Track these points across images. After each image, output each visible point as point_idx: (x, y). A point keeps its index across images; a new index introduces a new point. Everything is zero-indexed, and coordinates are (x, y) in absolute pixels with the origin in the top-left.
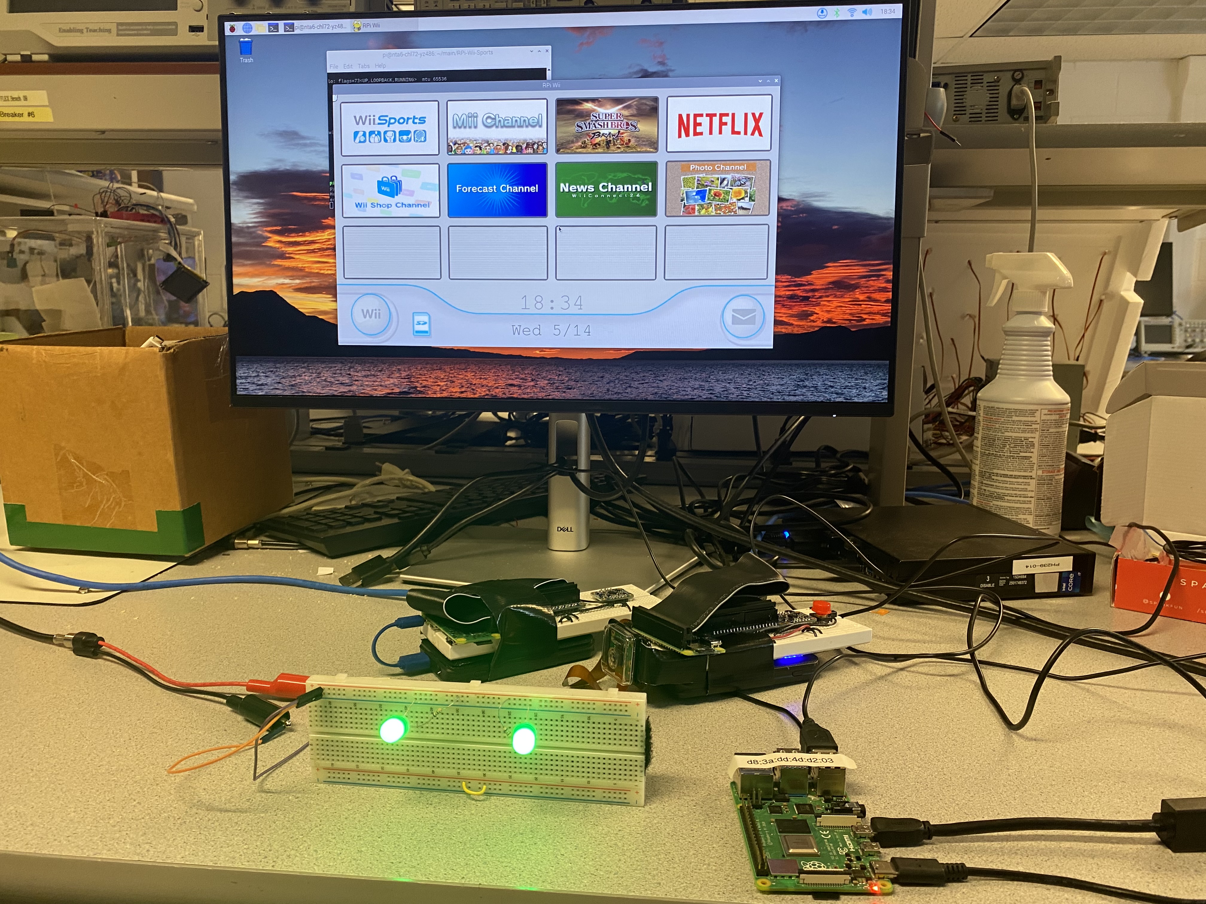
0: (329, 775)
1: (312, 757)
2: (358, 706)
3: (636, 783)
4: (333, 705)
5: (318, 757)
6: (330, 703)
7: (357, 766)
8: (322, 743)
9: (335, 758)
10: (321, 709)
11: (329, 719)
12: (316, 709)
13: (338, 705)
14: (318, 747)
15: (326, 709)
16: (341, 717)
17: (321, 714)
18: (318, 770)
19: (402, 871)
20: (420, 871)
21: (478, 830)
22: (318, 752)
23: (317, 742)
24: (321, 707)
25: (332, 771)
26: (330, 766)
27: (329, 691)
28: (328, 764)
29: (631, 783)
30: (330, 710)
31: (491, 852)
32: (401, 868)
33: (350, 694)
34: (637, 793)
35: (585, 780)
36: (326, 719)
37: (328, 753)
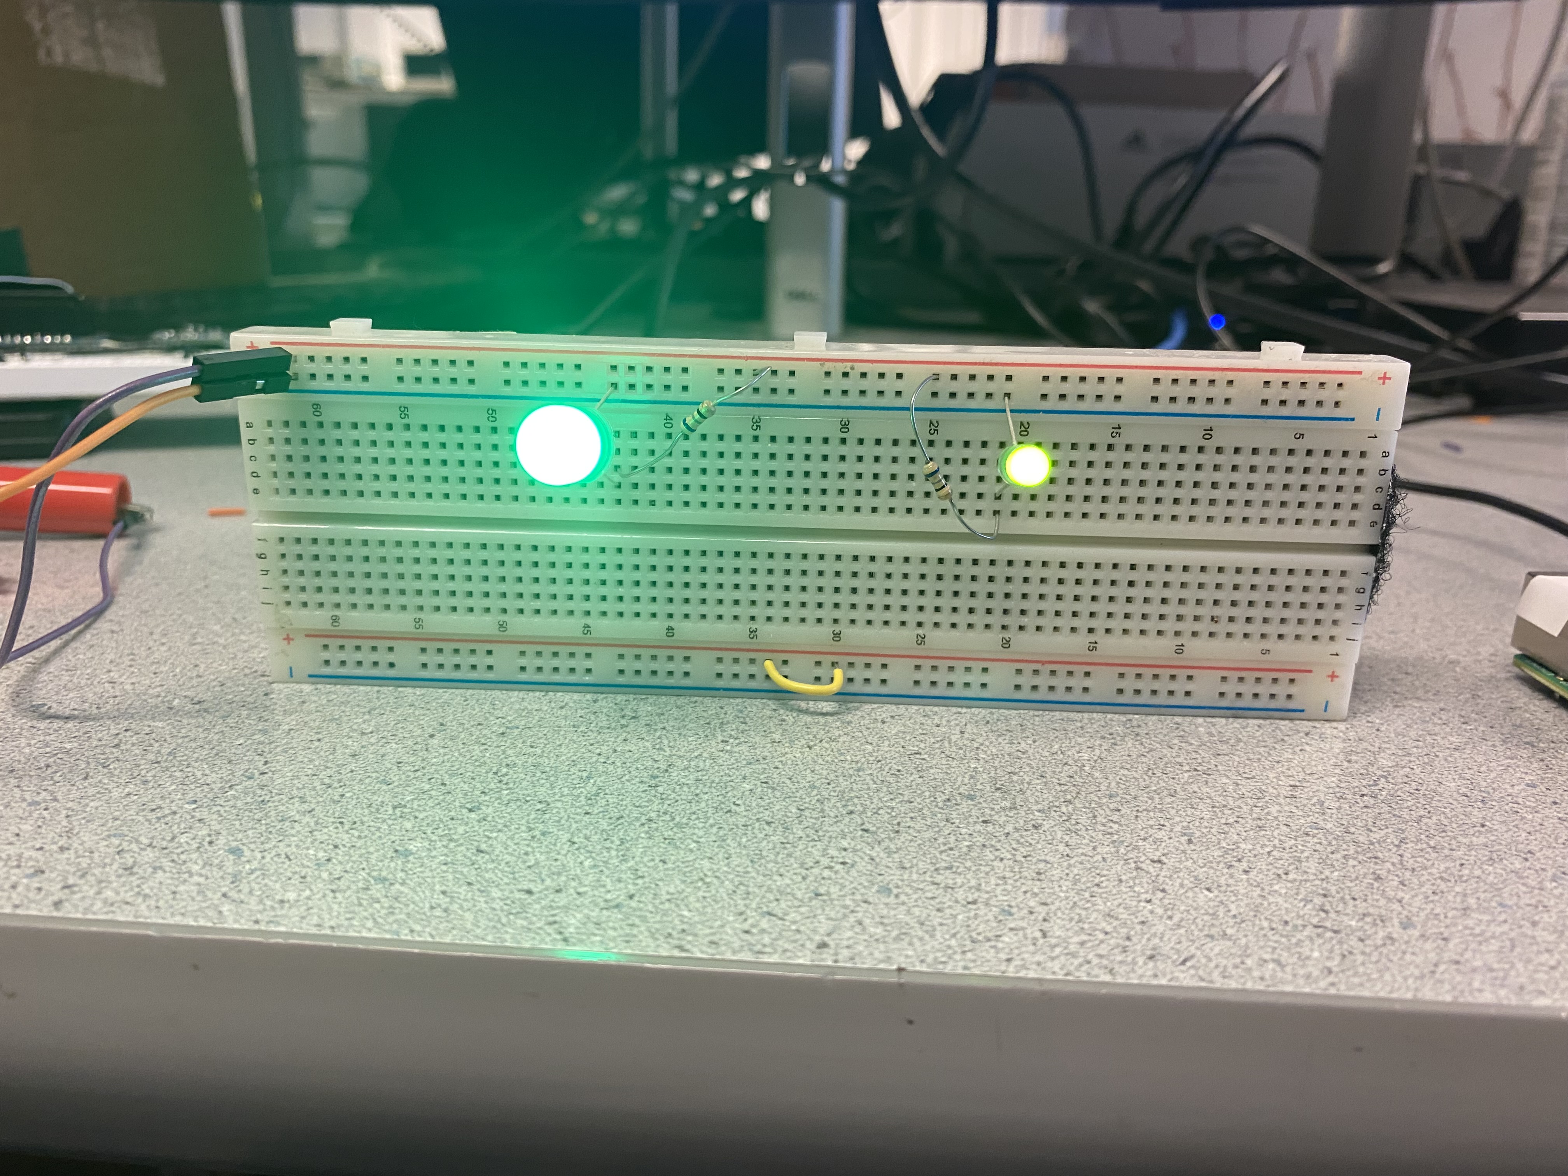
0: (326, 655)
1: (267, 596)
2: (415, 419)
3: (1334, 647)
4: (328, 417)
5: (287, 596)
6: (316, 407)
7: (418, 622)
8: (298, 549)
9: (342, 598)
10: (286, 432)
11: (319, 468)
12: (270, 432)
13: (345, 418)
14: (284, 564)
15: (304, 433)
16: (358, 460)
17: (288, 450)
18: (288, 639)
19: (572, 922)
20: (644, 919)
21: (813, 787)
22: (286, 580)
23: (282, 549)
24: (287, 424)
25: (334, 643)
26: (327, 626)
27: (312, 368)
28: (319, 619)
29: (1316, 646)
30: (320, 434)
31: (889, 853)
32: (566, 908)
33: (384, 380)
34: (1333, 676)
35: (1168, 643)
36: (306, 467)
37: (318, 582)
